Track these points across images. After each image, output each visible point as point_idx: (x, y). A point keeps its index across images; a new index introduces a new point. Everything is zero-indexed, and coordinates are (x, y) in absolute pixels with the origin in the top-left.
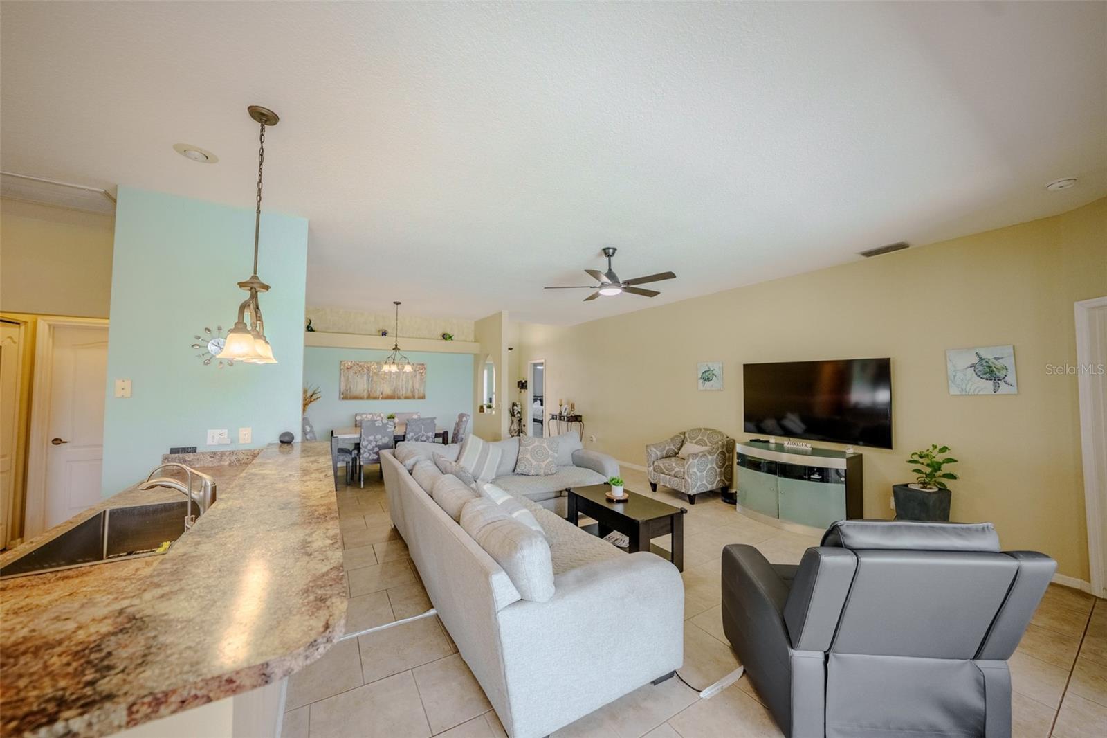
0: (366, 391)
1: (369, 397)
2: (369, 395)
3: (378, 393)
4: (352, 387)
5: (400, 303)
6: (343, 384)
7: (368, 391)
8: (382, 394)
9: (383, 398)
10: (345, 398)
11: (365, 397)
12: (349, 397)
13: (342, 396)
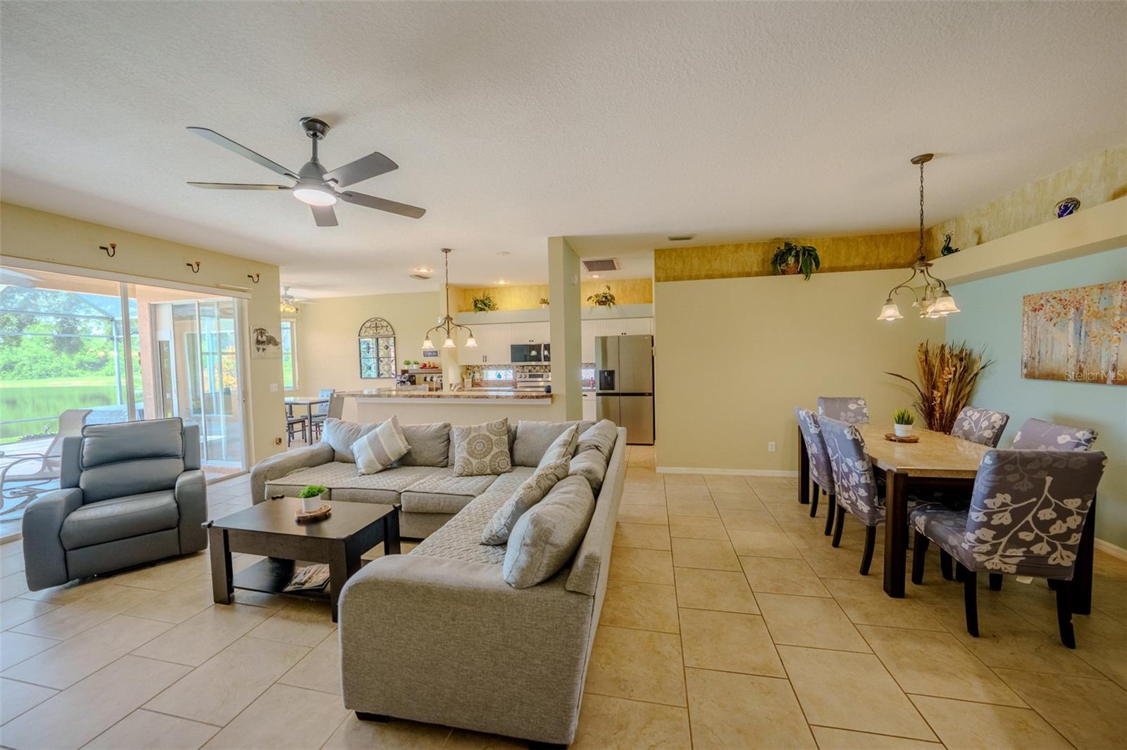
0: (1073, 361)
1: (1080, 377)
2: (1081, 370)
3: (1104, 366)
4: (1043, 351)
5: (928, 157)
6: (1027, 344)
7: (1078, 361)
8: (1115, 369)
9: (1116, 382)
10: (1031, 376)
11: (1072, 375)
12: (1037, 373)
13: (1025, 371)
